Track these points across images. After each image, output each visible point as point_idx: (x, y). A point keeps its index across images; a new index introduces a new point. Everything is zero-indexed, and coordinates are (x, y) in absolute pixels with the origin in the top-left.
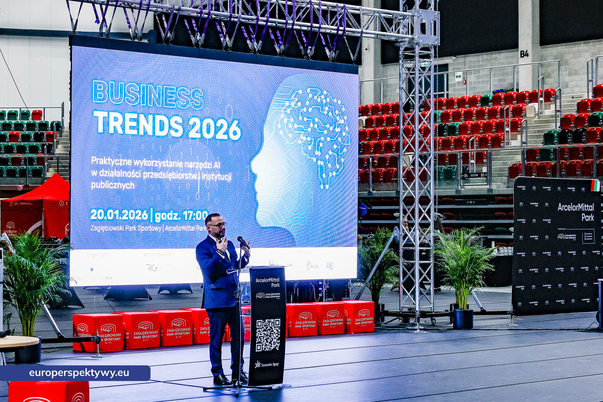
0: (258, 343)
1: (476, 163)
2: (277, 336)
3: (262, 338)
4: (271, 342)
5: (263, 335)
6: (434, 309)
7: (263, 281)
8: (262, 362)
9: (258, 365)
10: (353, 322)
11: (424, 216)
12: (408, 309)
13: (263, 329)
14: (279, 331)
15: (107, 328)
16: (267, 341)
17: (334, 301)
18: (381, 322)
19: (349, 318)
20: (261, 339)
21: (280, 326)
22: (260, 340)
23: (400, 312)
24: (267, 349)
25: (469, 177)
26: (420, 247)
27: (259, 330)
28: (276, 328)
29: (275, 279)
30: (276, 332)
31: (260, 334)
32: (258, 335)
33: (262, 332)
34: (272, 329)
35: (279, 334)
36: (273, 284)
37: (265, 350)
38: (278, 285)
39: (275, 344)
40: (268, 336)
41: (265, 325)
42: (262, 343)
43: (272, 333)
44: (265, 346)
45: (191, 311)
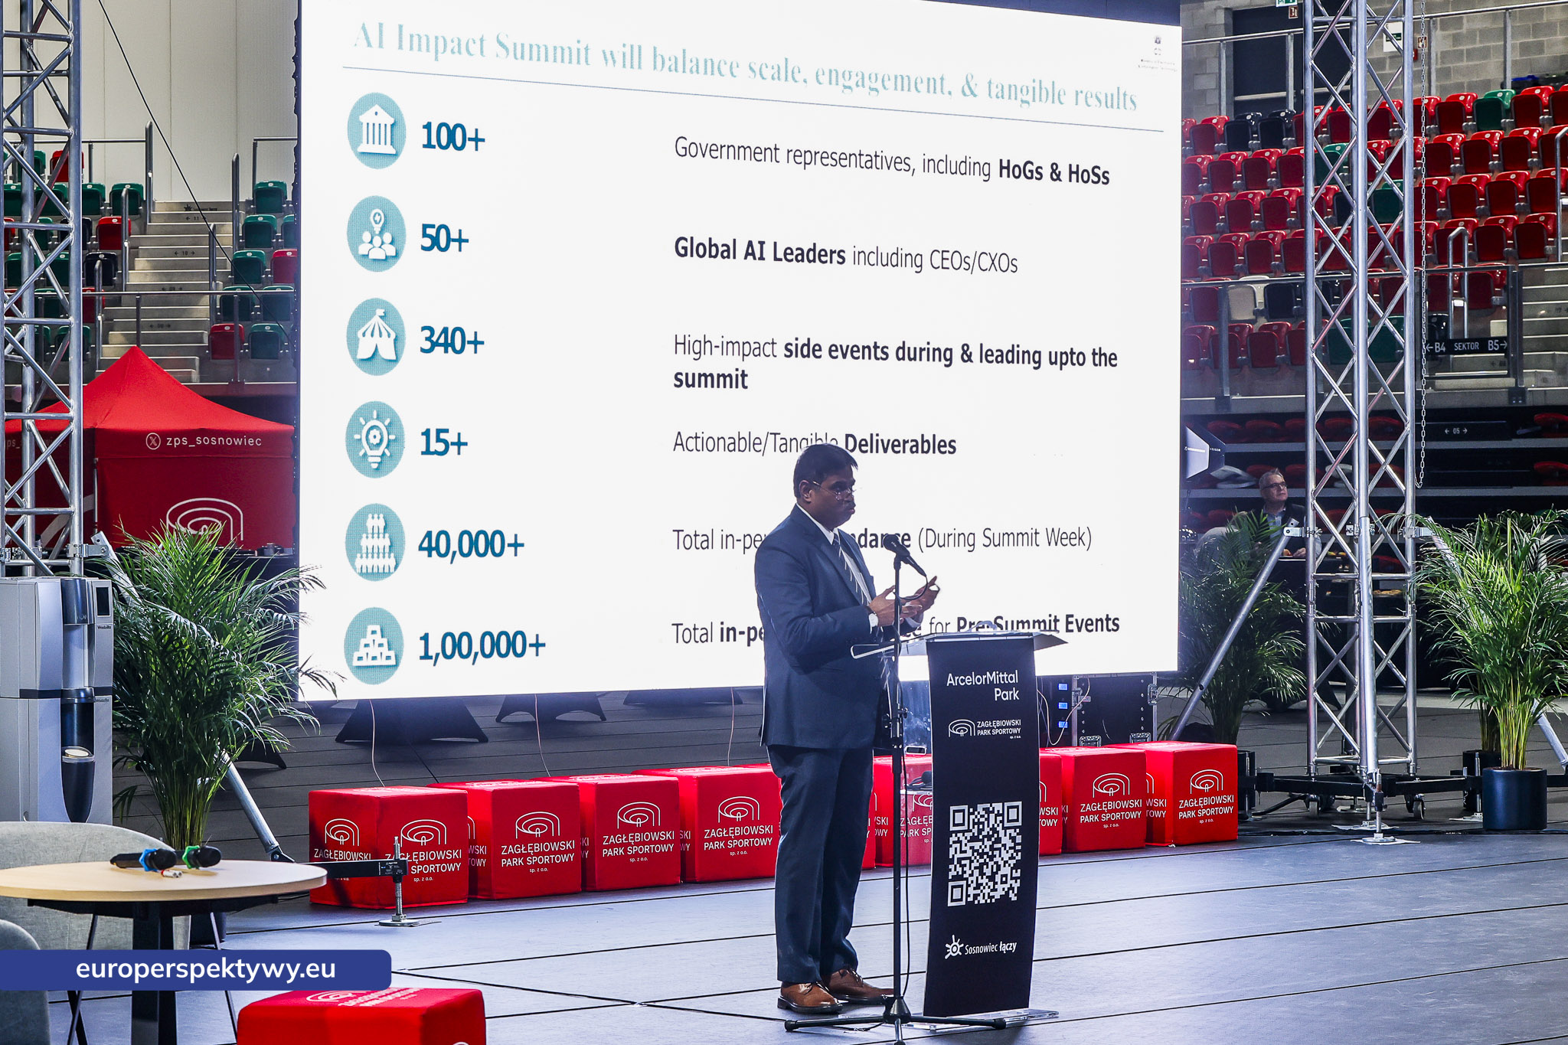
0: (955, 878)
1: (1469, 309)
2: (1012, 858)
3: (967, 862)
4: (994, 874)
5: (969, 854)
6: (1415, 769)
7: (970, 680)
8: (968, 940)
9: (954, 949)
10: (1174, 809)
11: (1386, 473)
12: (1333, 769)
13: (969, 835)
14: (1019, 839)
15: (419, 832)
16: (982, 874)
17: (1105, 743)
18: (1250, 808)
19: (1160, 797)
20: (963, 866)
21: (1019, 824)
22: (959, 869)
23: (1310, 778)
24: (980, 898)
25: (1451, 350)
26: (1374, 571)
27: (956, 839)
28: (1008, 831)
29: (1005, 675)
30: (1010, 844)
31: (961, 852)
32: (956, 853)
33: (966, 845)
34: (996, 835)
35: (1019, 851)
36: (998, 692)
37: (976, 902)
38: (1015, 695)
39: (1006, 882)
40: (985, 857)
41: (976, 820)
42: (967, 879)
43: (996, 846)
44: (975, 889)
45: (676, 779)
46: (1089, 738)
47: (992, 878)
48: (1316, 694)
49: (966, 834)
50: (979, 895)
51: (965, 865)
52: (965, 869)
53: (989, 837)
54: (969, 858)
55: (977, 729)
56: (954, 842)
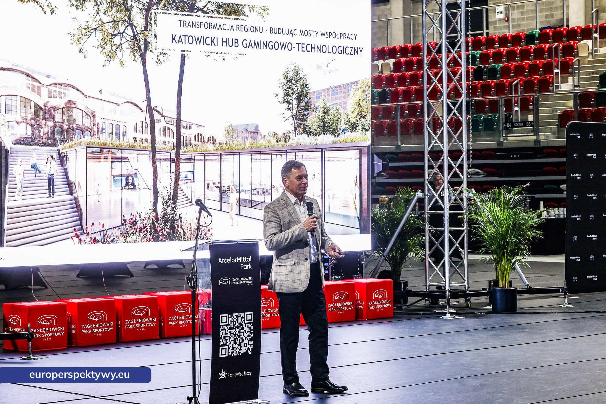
0: (222, 345)
1: (520, 111)
2: (249, 336)
3: (228, 338)
4: (240, 343)
5: (229, 334)
6: (468, 287)
7: (228, 261)
8: (229, 371)
9: (223, 375)
10: (367, 305)
12: (437, 288)
13: (229, 327)
14: (252, 328)
16: (235, 343)
17: (343, 279)
19: (361, 301)
20: (226, 340)
21: (252, 321)
22: (225, 342)
23: (426, 292)
25: (513, 126)
26: (449, 210)
27: (223, 328)
28: (247, 325)
29: (245, 258)
30: (248, 330)
31: (225, 334)
32: (223, 334)
33: (227, 331)
34: (241, 327)
35: (252, 333)
36: (242, 266)
37: (233, 355)
38: (250, 267)
39: (246, 346)
40: (236, 336)
41: (232, 320)
42: (228, 346)
43: (241, 331)
44: (232, 349)
45: (157, 297)
46: (337, 277)
47: (240, 345)
48: (429, 259)
49: (227, 326)
50: (234, 352)
51: (227, 340)
52: (227, 341)
53: (238, 327)
54: (229, 337)
55: (232, 282)
56: (222, 330)
